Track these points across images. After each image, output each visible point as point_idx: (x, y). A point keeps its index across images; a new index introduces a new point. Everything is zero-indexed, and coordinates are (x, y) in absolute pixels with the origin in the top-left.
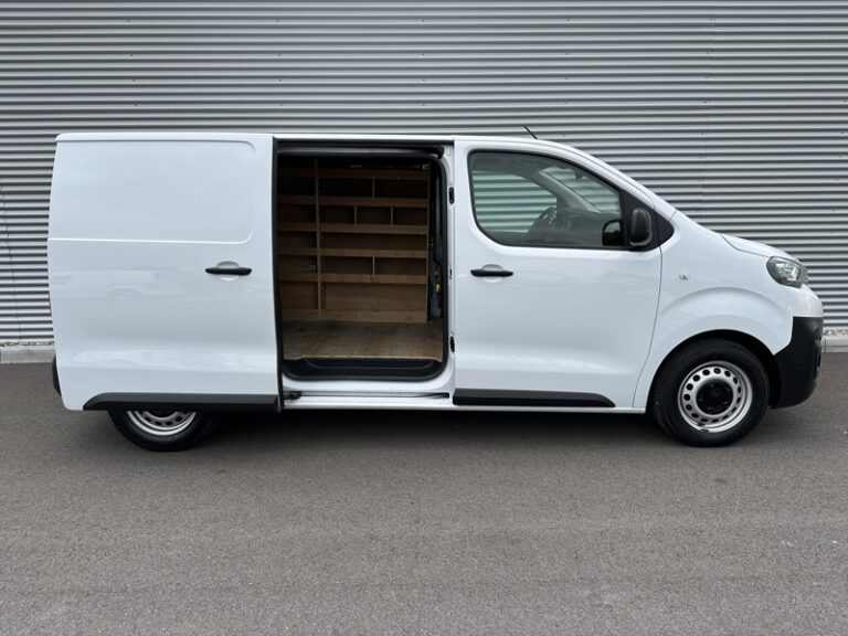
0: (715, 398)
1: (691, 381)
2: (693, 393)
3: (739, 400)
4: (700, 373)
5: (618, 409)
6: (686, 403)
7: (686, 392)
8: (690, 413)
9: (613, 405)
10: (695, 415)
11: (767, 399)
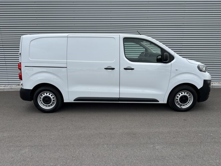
0: (184, 100)
1: (178, 96)
2: (178, 99)
3: (190, 100)
4: (180, 94)
5: (160, 102)
6: (177, 101)
7: (177, 98)
8: (178, 103)
9: (159, 102)
10: (179, 104)
11: (197, 100)
